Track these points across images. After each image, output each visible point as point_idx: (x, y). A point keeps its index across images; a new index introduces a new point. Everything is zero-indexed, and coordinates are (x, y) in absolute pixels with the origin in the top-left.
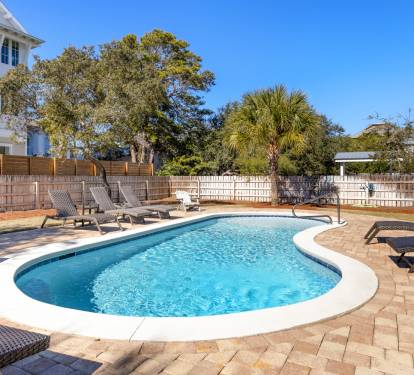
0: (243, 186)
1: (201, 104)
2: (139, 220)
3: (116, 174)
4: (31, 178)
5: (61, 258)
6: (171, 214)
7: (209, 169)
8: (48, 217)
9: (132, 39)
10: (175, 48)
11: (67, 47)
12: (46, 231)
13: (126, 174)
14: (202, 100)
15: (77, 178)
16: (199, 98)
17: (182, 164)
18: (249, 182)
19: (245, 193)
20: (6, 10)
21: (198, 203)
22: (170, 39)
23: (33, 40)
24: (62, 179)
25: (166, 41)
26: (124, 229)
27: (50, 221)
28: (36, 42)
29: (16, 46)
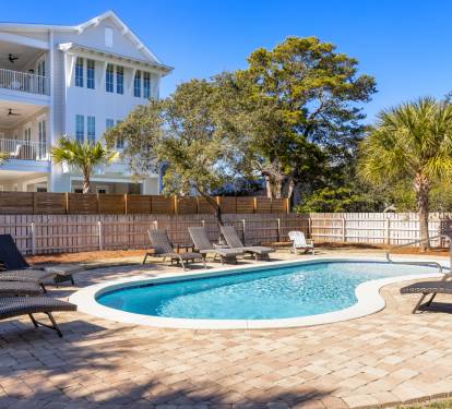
0: (401, 226)
1: (361, 117)
2: (230, 260)
3: (242, 212)
4: (151, 217)
5: (142, 286)
6: (272, 256)
7: (365, 204)
8: (148, 254)
9: (260, 53)
10: (315, 55)
11: (179, 84)
12: (145, 266)
13: (254, 212)
14: (361, 112)
15: (198, 217)
16: (356, 110)
17: (326, 197)
18: (407, 220)
19: (403, 236)
20: (138, 40)
21: (311, 246)
22: (308, 45)
23: (163, 69)
24: (181, 218)
25: (303, 48)
26: (209, 268)
27: (150, 259)
28: (166, 70)
29: (147, 77)
